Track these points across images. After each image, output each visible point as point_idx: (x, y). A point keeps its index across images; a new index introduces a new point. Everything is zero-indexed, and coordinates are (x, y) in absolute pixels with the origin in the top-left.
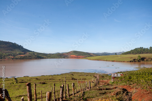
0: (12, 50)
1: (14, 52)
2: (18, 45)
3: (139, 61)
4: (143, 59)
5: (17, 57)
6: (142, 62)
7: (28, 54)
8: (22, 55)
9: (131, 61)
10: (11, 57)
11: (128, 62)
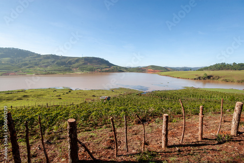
0: (100, 65)
1: (102, 66)
2: (105, 60)
3: (204, 79)
4: (209, 77)
5: (103, 70)
6: (207, 80)
7: (112, 68)
8: (107, 69)
9: (195, 79)
10: (99, 70)
11: (192, 79)
